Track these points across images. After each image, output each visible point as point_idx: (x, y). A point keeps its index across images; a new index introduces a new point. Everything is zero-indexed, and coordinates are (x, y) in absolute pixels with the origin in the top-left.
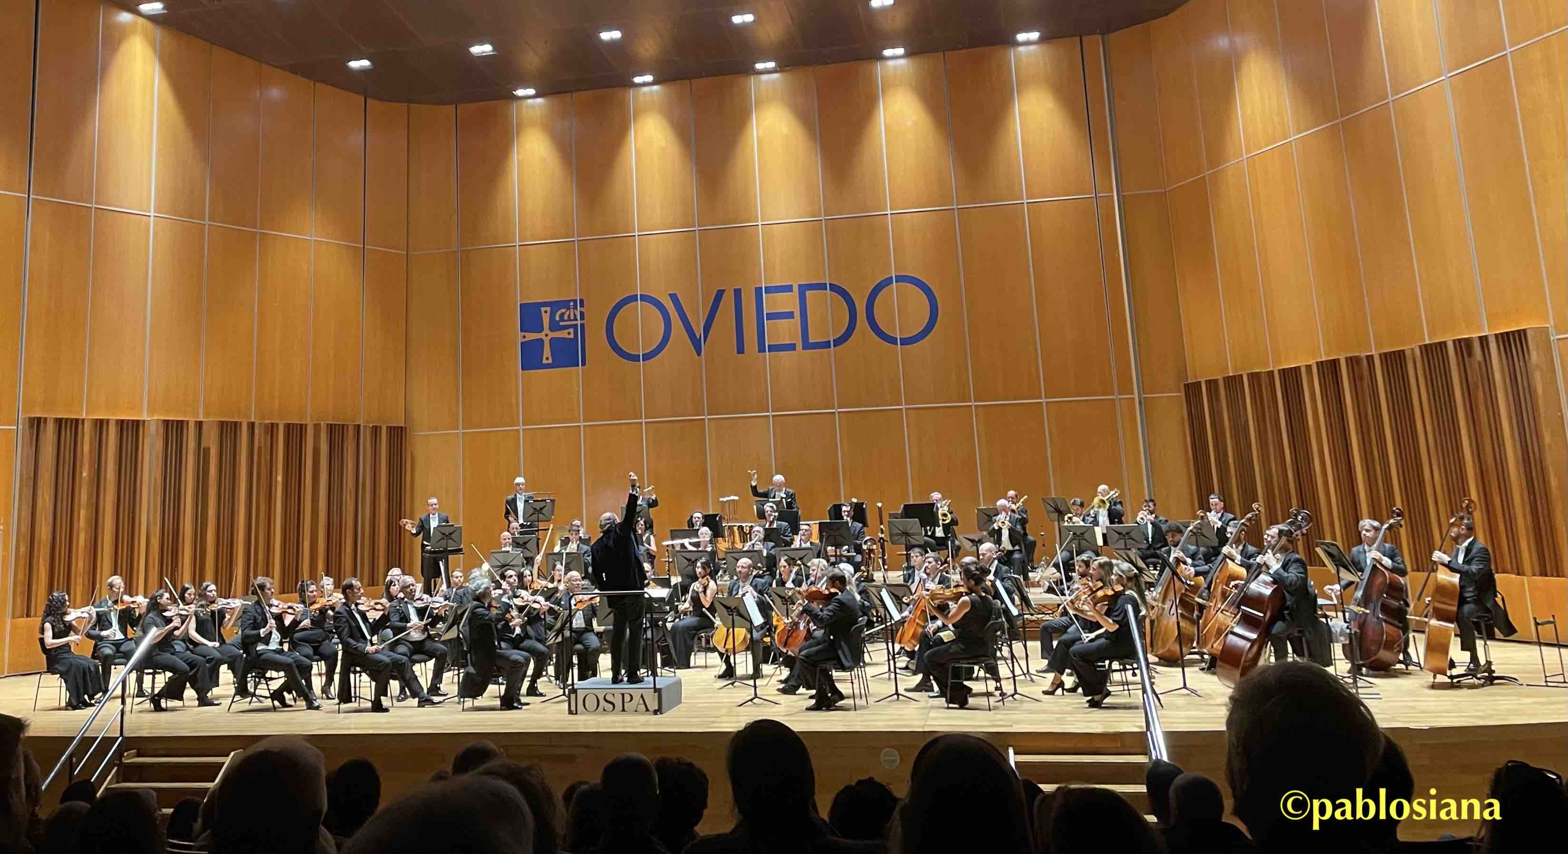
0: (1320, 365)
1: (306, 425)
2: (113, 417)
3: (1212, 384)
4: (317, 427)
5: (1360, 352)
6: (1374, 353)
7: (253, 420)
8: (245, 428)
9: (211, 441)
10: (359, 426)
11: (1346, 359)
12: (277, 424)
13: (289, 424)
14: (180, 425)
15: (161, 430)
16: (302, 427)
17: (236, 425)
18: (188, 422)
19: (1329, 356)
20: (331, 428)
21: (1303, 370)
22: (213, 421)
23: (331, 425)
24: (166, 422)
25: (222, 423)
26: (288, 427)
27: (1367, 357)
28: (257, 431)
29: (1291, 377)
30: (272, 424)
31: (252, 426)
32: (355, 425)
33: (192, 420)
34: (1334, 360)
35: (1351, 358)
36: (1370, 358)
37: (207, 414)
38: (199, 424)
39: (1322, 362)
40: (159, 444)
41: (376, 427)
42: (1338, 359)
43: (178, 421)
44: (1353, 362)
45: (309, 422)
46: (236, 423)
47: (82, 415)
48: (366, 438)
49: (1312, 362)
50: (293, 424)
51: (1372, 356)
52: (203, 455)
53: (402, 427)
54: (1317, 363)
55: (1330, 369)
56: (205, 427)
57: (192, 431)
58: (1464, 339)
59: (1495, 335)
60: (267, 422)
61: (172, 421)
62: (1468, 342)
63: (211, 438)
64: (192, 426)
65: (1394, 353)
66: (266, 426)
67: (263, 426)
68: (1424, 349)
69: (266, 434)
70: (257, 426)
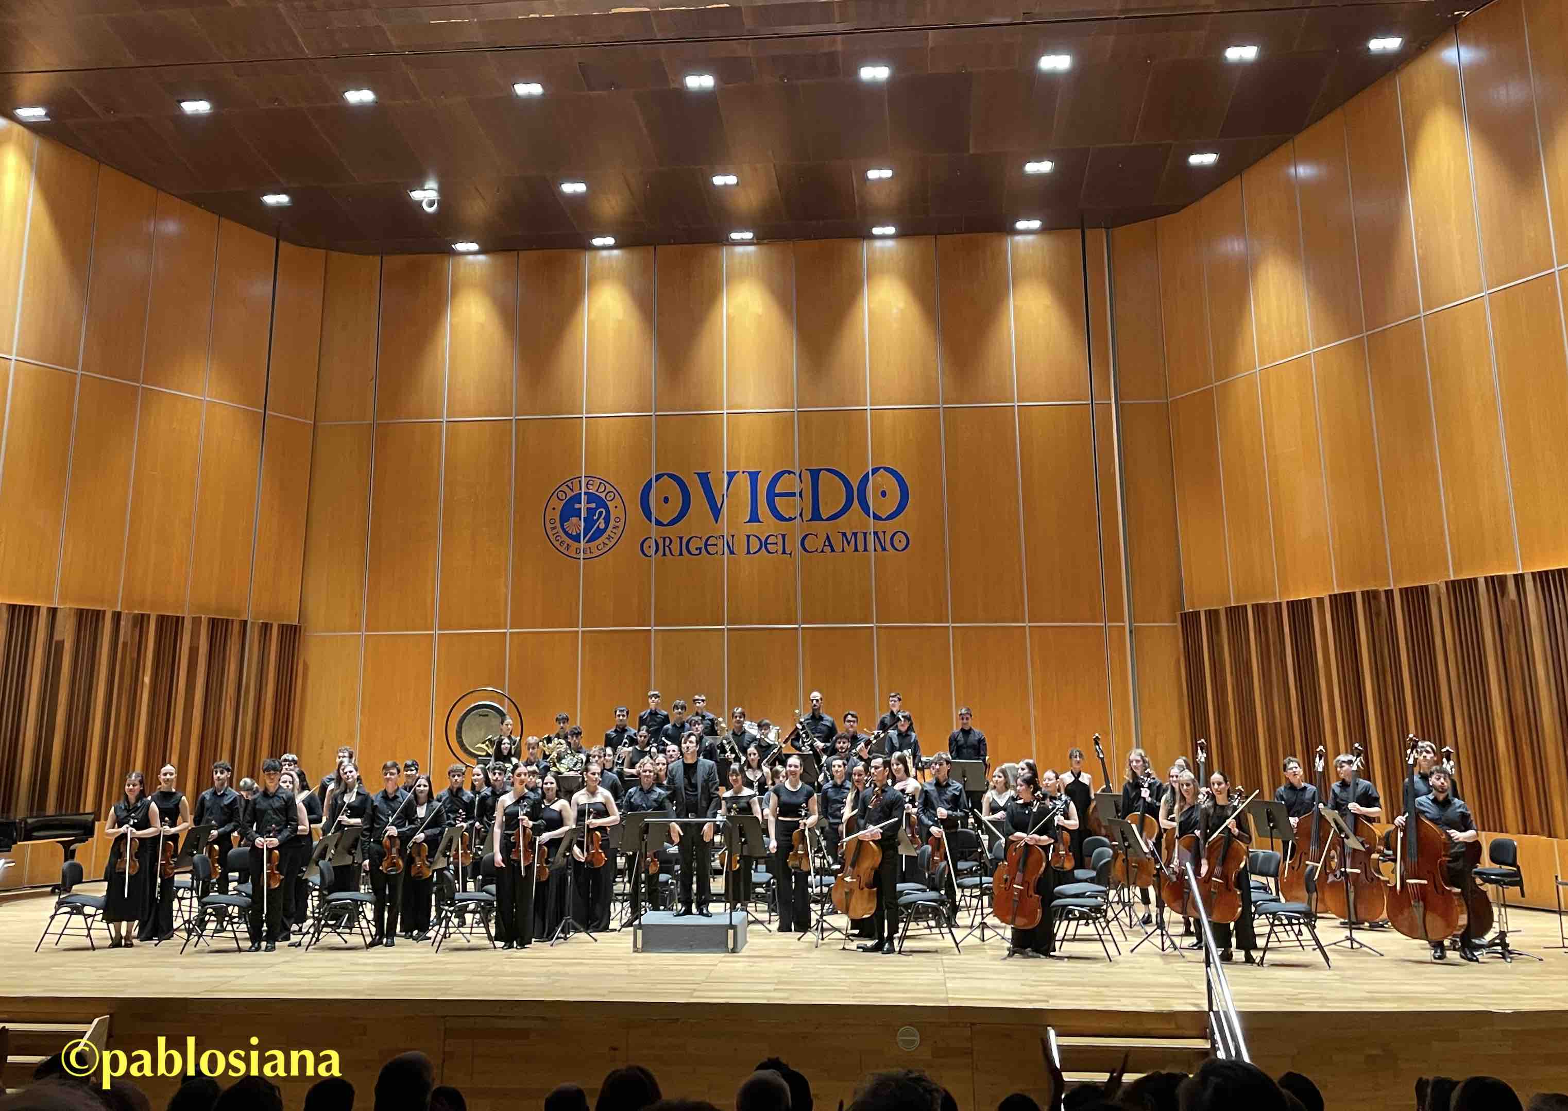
0: (1333, 597)
1: (184, 617)
3: (1213, 614)
4: (196, 621)
5: (1378, 585)
6: (1393, 587)
7: (119, 609)
8: (109, 617)
9: (66, 629)
10: (246, 622)
11: (1363, 592)
12: (149, 616)
13: (162, 616)
14: (30, 611)
15: (6, 616)
16: (179, 621)
17: (98, 615)
18: (39, 607)
19: (1344, 588)
20: (213, 622)
21: (1314, 602)
22: (70, 609)
23: (214, 619)
24: (14, 606)
25: (82, 610)
26: (161, 619)
27: (1387, 591)
28: (122, 623)
29: (1299, 608)
30: (143, 615)
31: (117, 616)
32: (240, 620)
33: (44, 605)
34: (1350, 594)
35: (1368, 591)
36: (1389, 593)
37: (63, 598)
38: (53, 612)
39: (1335, 595)
41: (266, 624)
42: (1354, 593)
43: (26, 607)
44: (1370, 596)
45: (187, 614)
46: (98, 611)
48: (253, 636)
49: (1325, 594)
50: (168, 616)
51: (1391, 591)
52: (55, 647)
53: (295, 625)
54: (1331, 596)
55: (1343, 602)
56: (59, 615)
57: (43, 619)
58: (1497, 576)
59: (1532, 573)
60: (136, 612)
61: (20, 606)
62: (1502, 580)
63: (67, 627)
64: (44, 613)
65: (1416, 588)
66: (135, 617)
67: (130, 617)
68: (1450, 585)
69: (134, 626)
70: (123, 617)
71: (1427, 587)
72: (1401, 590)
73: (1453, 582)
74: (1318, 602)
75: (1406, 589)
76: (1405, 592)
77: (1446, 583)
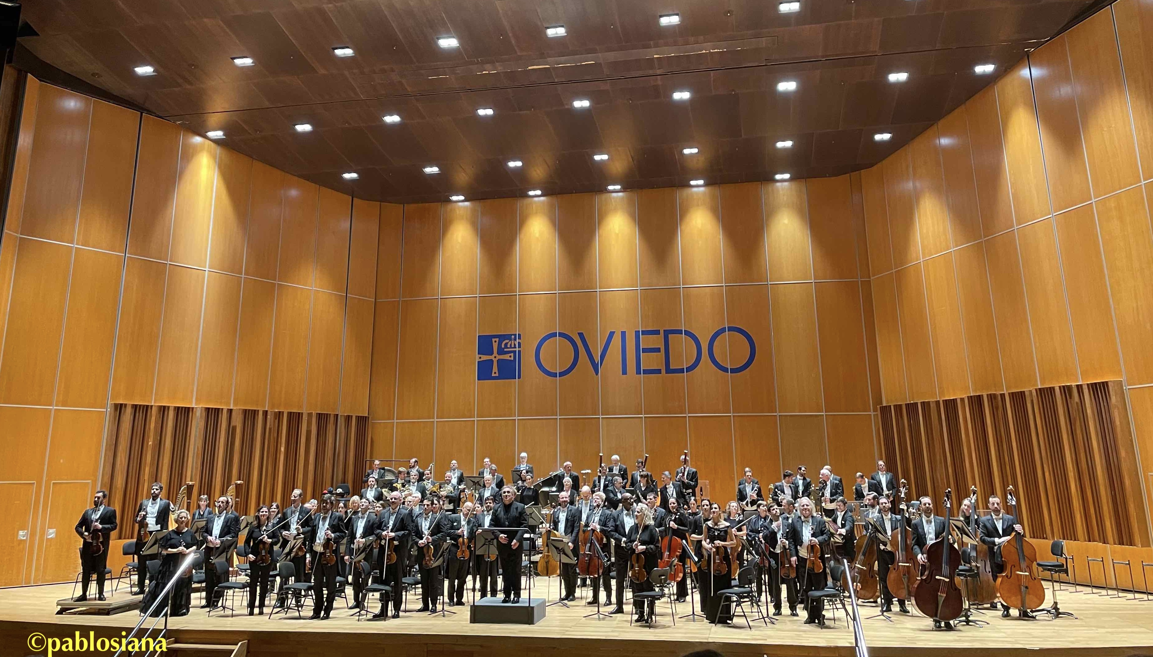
0: (970, 398)
1: (302, 413)
2: (173, 404)
3: (898, 408)
4: (310, 415)
5: (996, 391)
6: (1005, 392)
7: (266, 409)
8: (261, 413)
9: (237, 421)
10: (337, 415)
11: (987, 395)
12: (283, 412)
13: (291, 412)
14: (218, 411)
15: (204, 414)
16: (299, 415)
17: (255, 413)
18: (222, 409)
19: (976, 392)
20: (319, 415)
21: (959, 401)
22: (240, 409)
23: (319, 414)
24: (209, 409)
25: (246, 410)
26: (290, 414)
27: (1001, 395)
28: (269, 417)
29: (951, 405)
30: (280, 412)
31: (265, 413)
32: (335, 415)
33: (225, 408)
34: (979, 396)
35: (991, 394)
36: (1003, 396)
37: (235, 404)
38: (230, 411)
39: (971, 397)
40: (202, 424)
41: (349, 416)
42: (982, 395)
43: (215, 409)
44: (992, 397)
45: (305, 411)
46: (255, 410)
47: (151, 403)
48: (341, 422)
49: (964, 396)
50: (294, 413)
51: (1004, 394)
52: (231, 431)
53: (366, 417)
54: (968, 397)
55: (976, 401)
56: (234, 413)
57: (225, 415)
58: (1066, 386)
59: (1088, 385)
60: (276, 411)
61: (212, 408)
62: (1069, 388)
63: (238, 420)
64: (225, 412)
65: (1018, 392)
66: (275, 413)
67: (273, 413)
68: (1038, 390)
69: (276, 419)
70: (269, 413)
71: (1024, 392)
72: (1009, 393)
73: (1040, 389)
74: (961, 400)
75: (1012, 393)
76: (1013, 395)
77: (1036, 390)
